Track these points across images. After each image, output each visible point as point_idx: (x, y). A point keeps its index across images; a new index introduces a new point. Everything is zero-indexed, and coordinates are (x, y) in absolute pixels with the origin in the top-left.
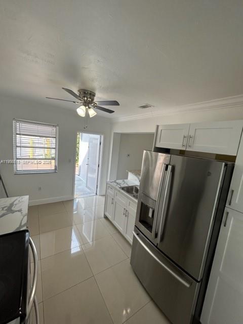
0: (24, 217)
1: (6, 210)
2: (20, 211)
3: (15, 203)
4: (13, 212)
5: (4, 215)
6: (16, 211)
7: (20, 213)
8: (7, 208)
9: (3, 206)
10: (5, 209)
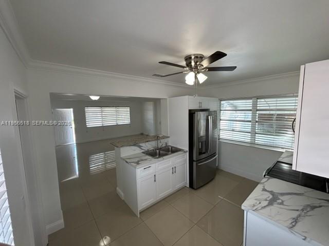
0: (263, 183)
1: (279, 199)
2: (264, 190)
3: (266, 203)
4: (271, 192)
5: (283, 194)
6: (268, 191)
7: (265, 188)
8: (278, 201)
9: (281, 206)
10: (280, 201)
